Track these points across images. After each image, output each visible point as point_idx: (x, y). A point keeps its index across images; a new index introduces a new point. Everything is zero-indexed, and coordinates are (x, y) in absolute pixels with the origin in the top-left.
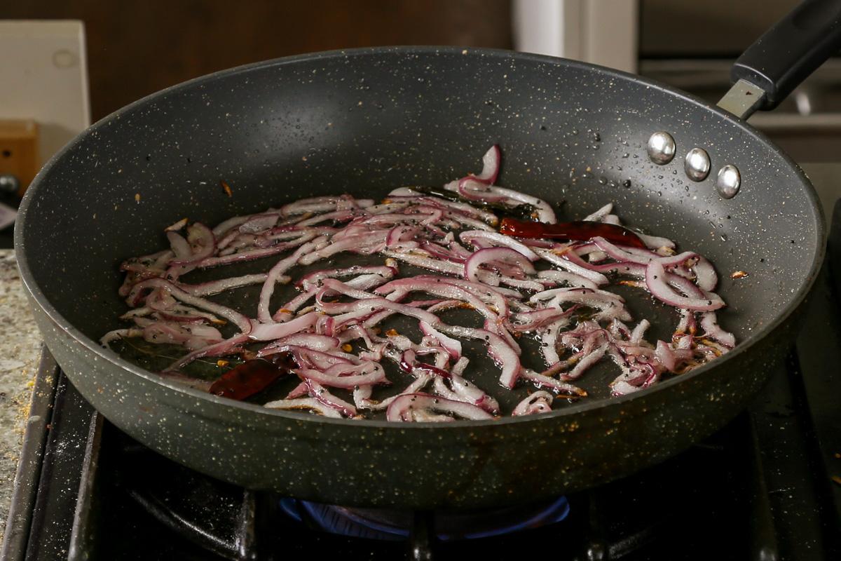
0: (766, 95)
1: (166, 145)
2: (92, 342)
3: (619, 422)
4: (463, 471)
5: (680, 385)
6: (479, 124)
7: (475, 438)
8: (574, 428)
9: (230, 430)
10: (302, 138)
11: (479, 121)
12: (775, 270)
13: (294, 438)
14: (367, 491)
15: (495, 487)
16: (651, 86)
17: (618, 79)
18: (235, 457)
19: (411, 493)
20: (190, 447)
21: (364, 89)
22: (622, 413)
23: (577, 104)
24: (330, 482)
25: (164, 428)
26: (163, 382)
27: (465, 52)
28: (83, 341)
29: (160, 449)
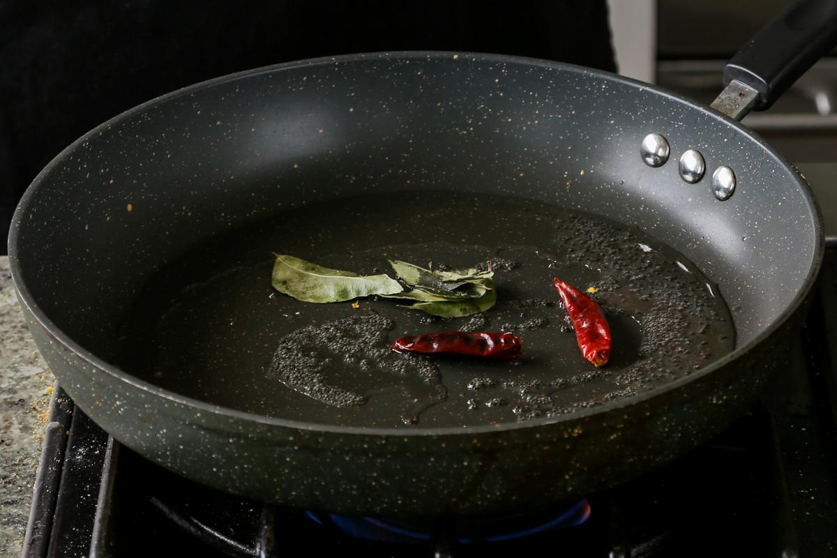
0: (759, 95)
1: (157, 154)
2: (90, 354)
3: (622, 426)
4: (466, 478)
6: (472, 129)
7: (479, 445)
8: (578, 433)
9: (231, 441)
10: (294, 145)
11: (470, 125)
13: (296, 448)
14: (369, 499)
15: (498, 494)
16: (644, 88)
17: (611, 81)
18: (236, 467)
19: (415, 501)
20: (191, 458)
22: (626, 417)
23: (570, 107)
24: (332, 491)
25: (164, 439)
26: (163, 393)
27: (456, 57)
28: (81, 353)
29: (160, 460)
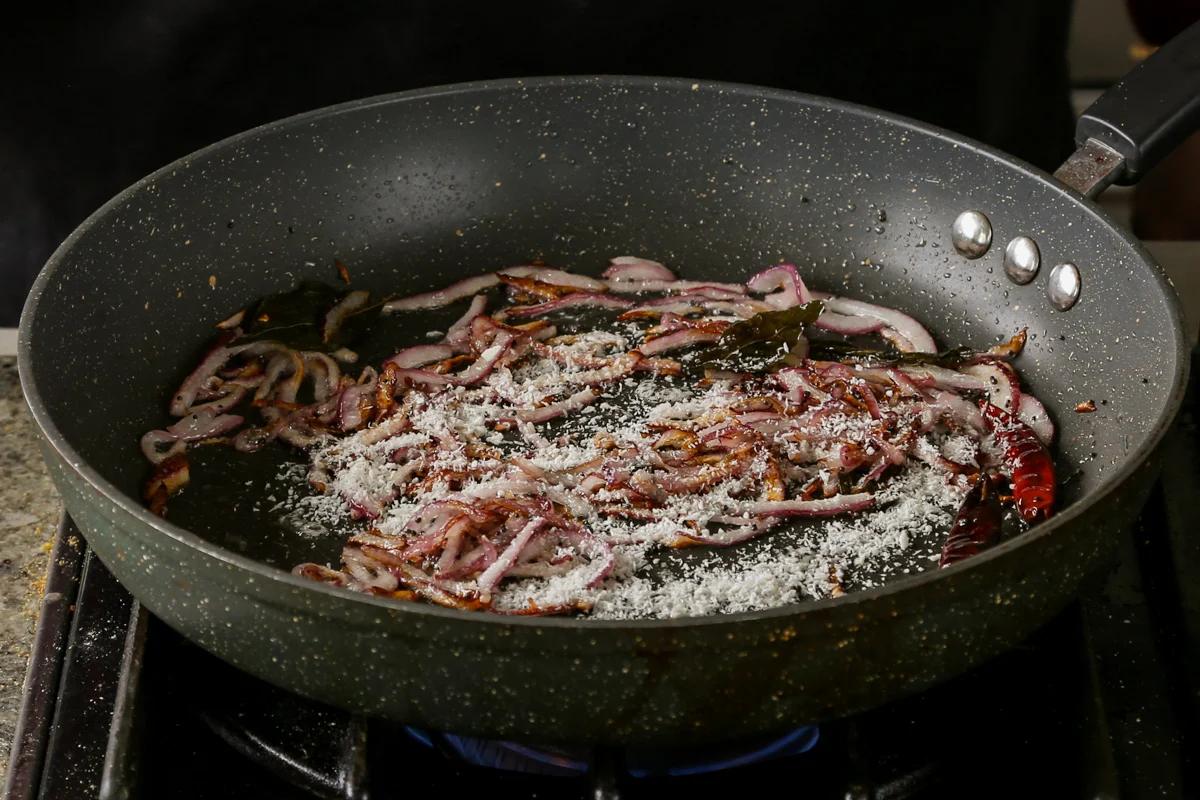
0: (1125, 162)
1: (257, 207)
2: (110, 486)
3: (856, 629)
4: (626, 692)
5: (949, 580)
6: (714, 191)
7: (644, 646)
8: (790, 636)
9: (295, 620)
10: (458, 203)
11: (713, 186)
12: (1121, 418)
13: (385, 635)
14: (489, 714)
15: (674, 717)
16: (961, 144)
17: (914, 132)
18: (304, 658)
19: (553, 721)
20: (243, 641)
21: (549, 135)
22: (861, 617)
23: (854, 167)
24: (437, 700)
25: (206, 613)
26: (204, 547)
27: (695, 87)
28: (98, 484)
29: (202, 642)
